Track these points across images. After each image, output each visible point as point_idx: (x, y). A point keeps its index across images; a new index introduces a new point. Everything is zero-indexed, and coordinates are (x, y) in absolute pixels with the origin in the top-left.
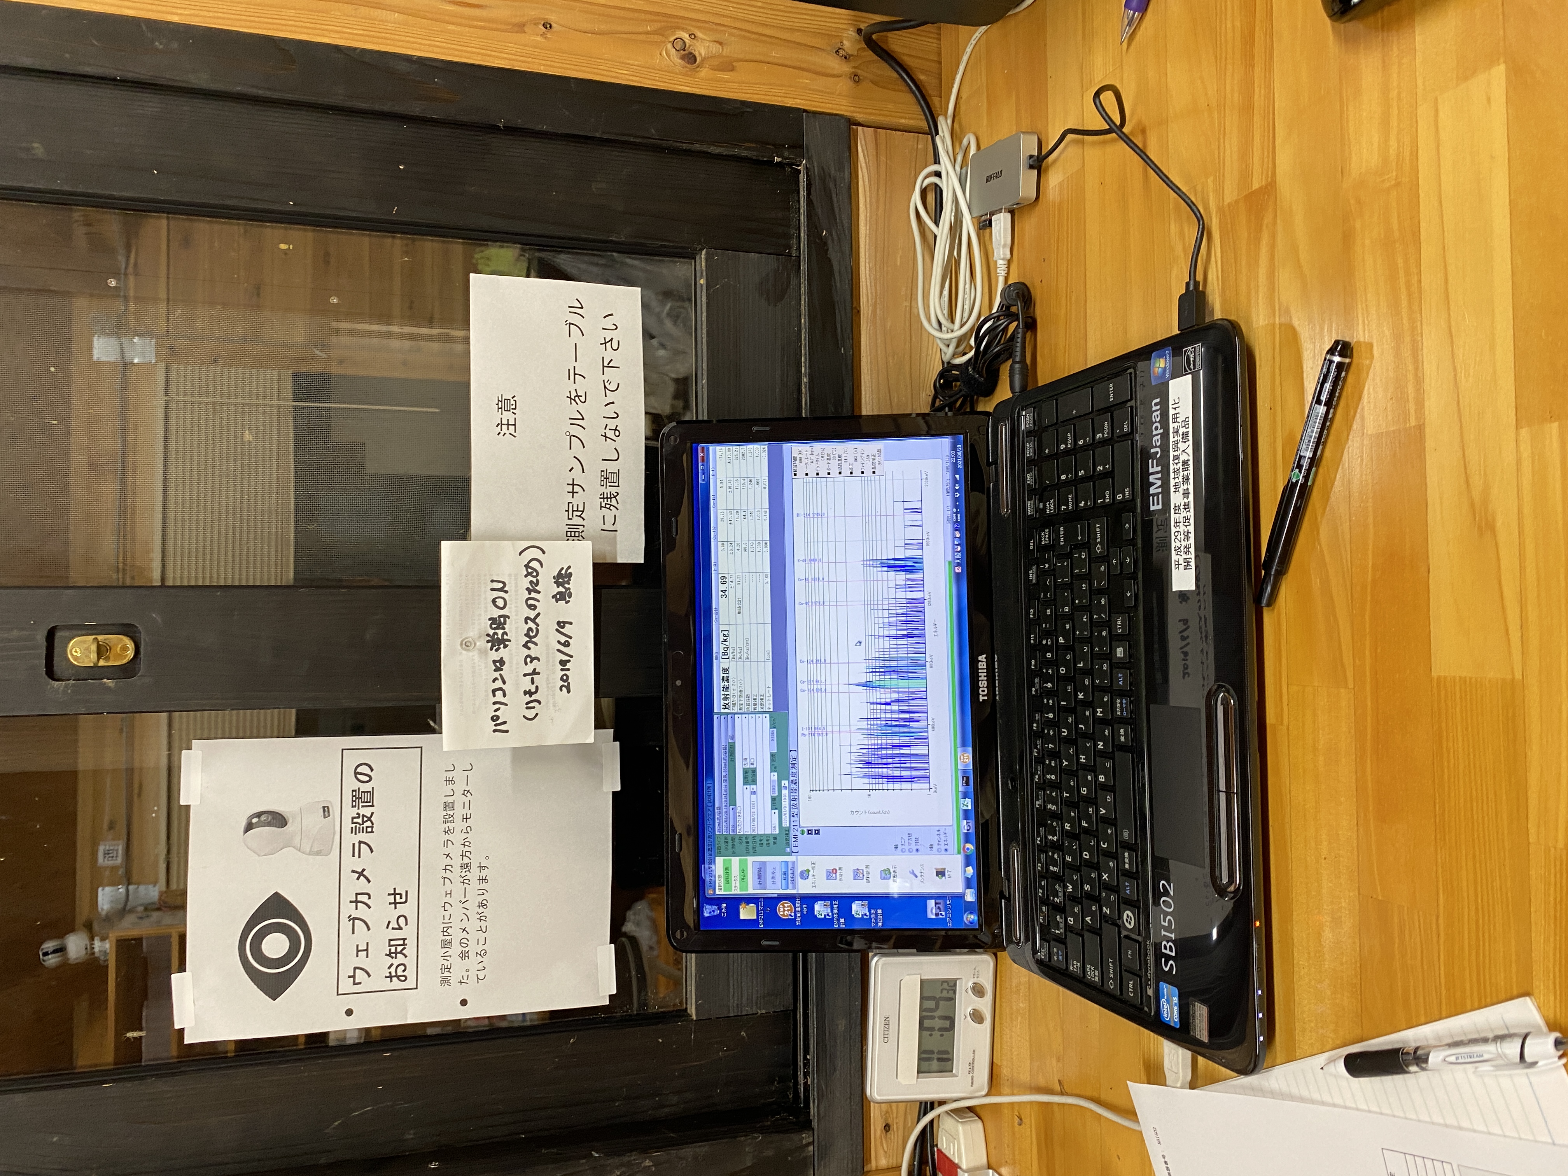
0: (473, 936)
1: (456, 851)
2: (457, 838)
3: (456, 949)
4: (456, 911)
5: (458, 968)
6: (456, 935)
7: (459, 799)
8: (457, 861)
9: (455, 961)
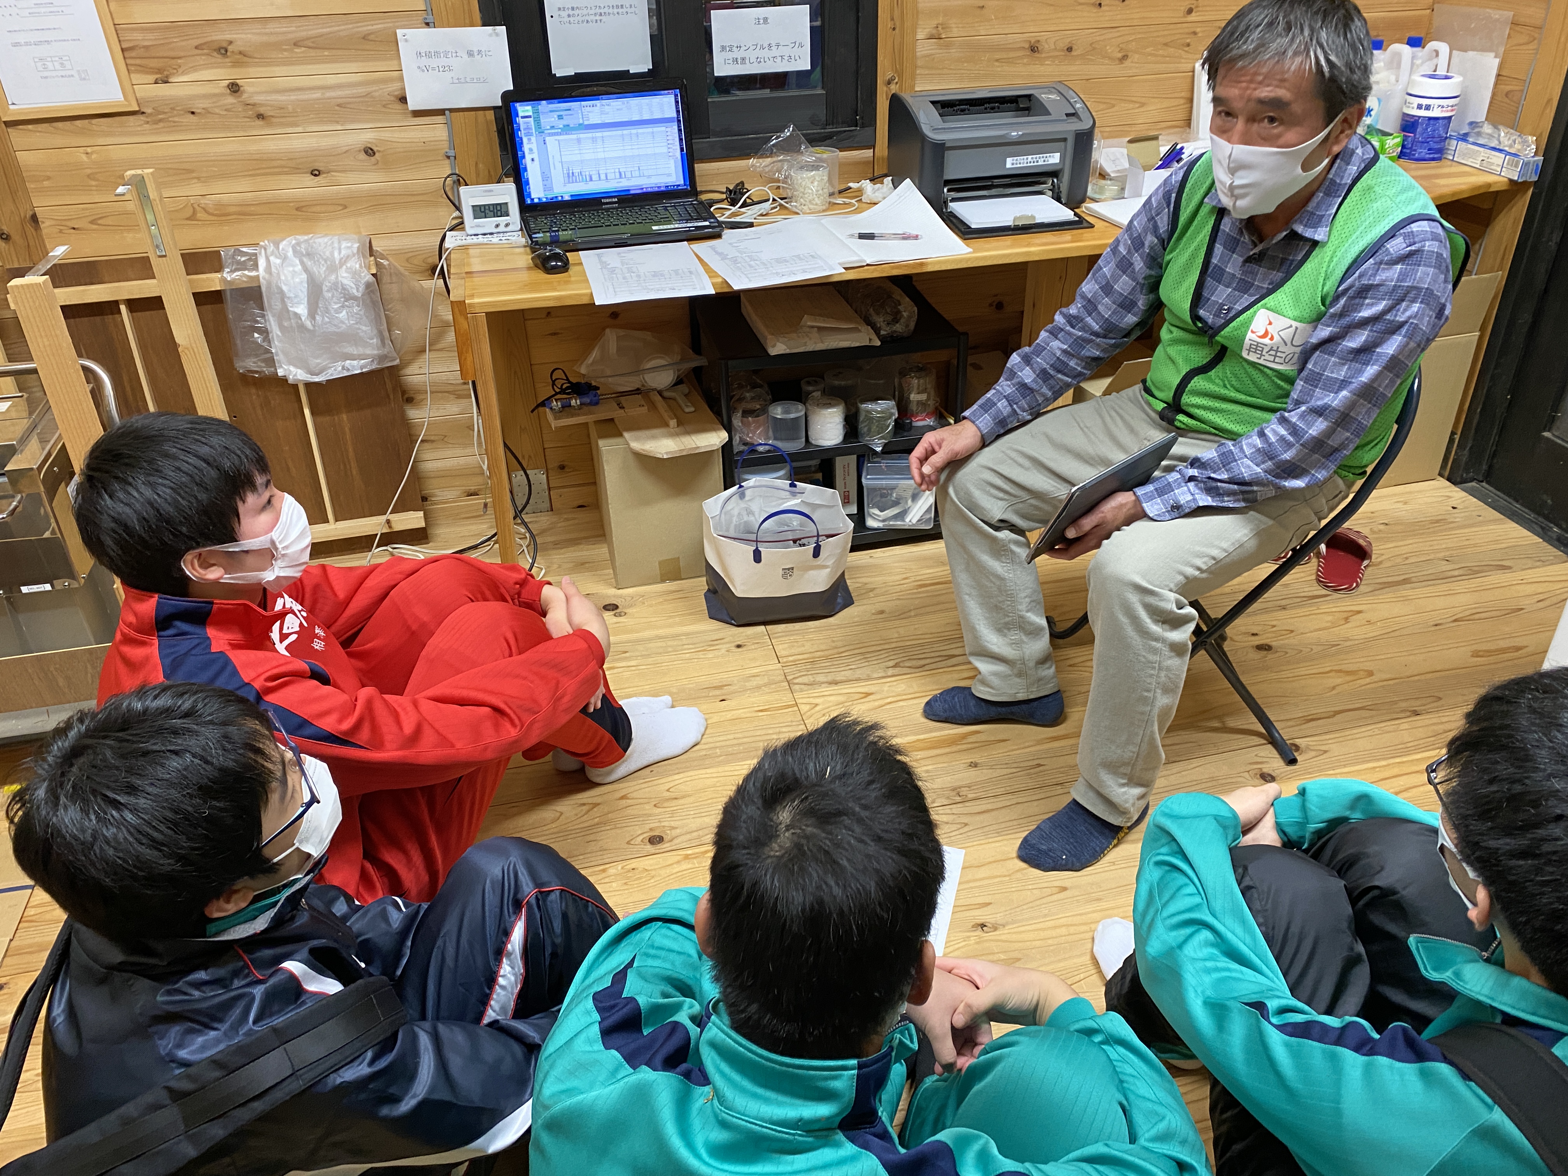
0: (576, 19)
1: (606, 10)
2: (611, 11)
3: (571, 12)
4: (585, 12)
5: (564, 14)
6: (576, 12)
7: (624, 10)
8: (602, 11)
9: (567, 13)
